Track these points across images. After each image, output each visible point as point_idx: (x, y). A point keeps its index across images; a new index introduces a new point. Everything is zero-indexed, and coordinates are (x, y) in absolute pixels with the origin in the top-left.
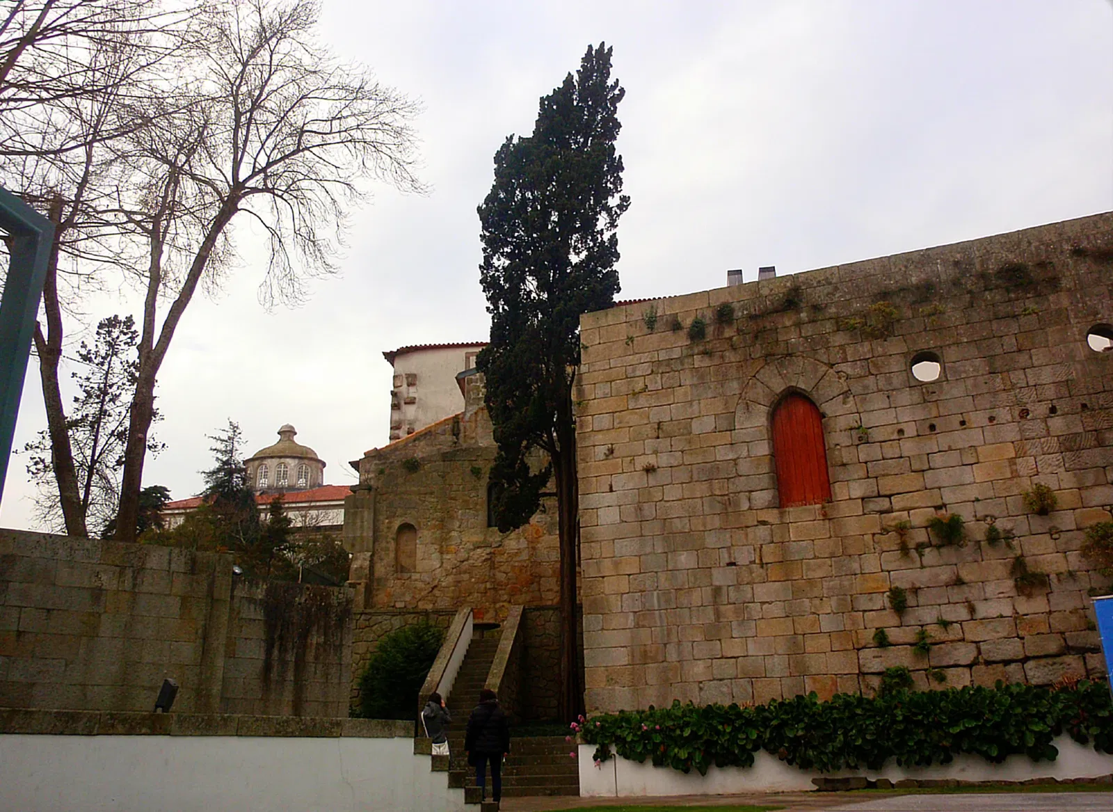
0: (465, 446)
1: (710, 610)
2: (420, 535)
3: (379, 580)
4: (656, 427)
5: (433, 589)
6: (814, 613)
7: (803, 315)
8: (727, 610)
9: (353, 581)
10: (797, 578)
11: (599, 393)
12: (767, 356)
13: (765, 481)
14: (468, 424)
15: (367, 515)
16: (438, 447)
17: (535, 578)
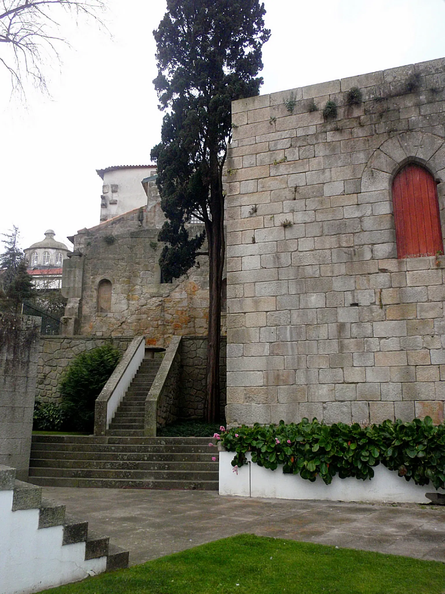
0: (147, 228)
1: (335, 343)
2: (114, 287)
3: (85, 317)
4: (294, 190)
5: (122, 324)
6: (426, 348)
7: (423, 98)
8: (351, 344)
9: (66, 317)
10: (412, 318)
11: (246, 164)
12: (390, 132)
13: (386, 235)
14: (149, 213)
15: (78, 273)
16: (129, 228)
17: (192, 319)
